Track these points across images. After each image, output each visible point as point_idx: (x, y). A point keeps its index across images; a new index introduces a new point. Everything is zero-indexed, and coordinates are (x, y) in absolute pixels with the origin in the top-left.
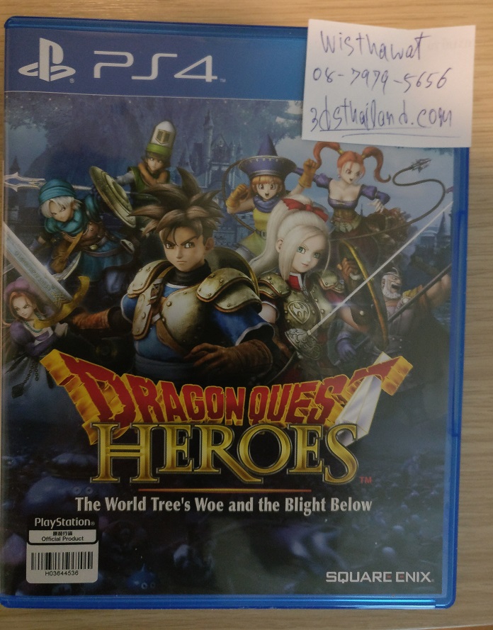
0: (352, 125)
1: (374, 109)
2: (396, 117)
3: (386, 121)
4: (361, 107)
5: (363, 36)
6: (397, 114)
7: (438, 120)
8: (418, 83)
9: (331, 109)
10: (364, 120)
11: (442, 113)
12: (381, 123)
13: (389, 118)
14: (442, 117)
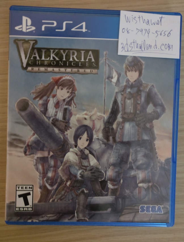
0: (136, 49)
5: (141, 16)
6: (153, 45)
8: (161, 34)
10: (141, 47)
12: (147, 48)
14: (169, 47)
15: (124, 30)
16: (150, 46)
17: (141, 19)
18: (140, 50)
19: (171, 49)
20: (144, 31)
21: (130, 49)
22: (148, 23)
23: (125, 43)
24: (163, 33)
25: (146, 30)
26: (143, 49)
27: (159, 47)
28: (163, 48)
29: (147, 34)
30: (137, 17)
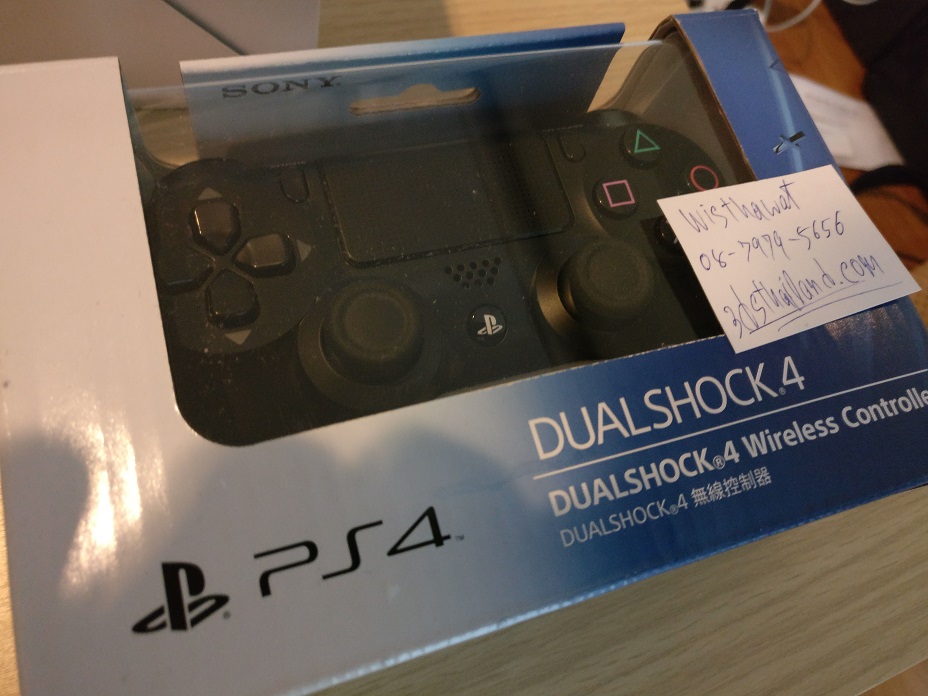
0: (779, 311)
1: (790, 282)
2: (818, 279)
3: (812, 290)
4: (774, 285)
7: (866, 270)
8: (816, 235)
9: (746, 301)
10: (788, 300)
11: (864, 261)
12: (809, 296)
13: (812, 287)
14: (868, 265)
15: (705, 262)
16: (812, 284)
17: (732, 207)
18: (791, 308)
19: (877, 268)
20: (764, 244)
21: (759, 318)
22: (758, 213)
23: (734, 306)
24: (819, 230)
25: (767, 237)
26: (798, 303)
27: (836, 275)
28: (850, 272)
29: (778, 250)
30: (718, 205)
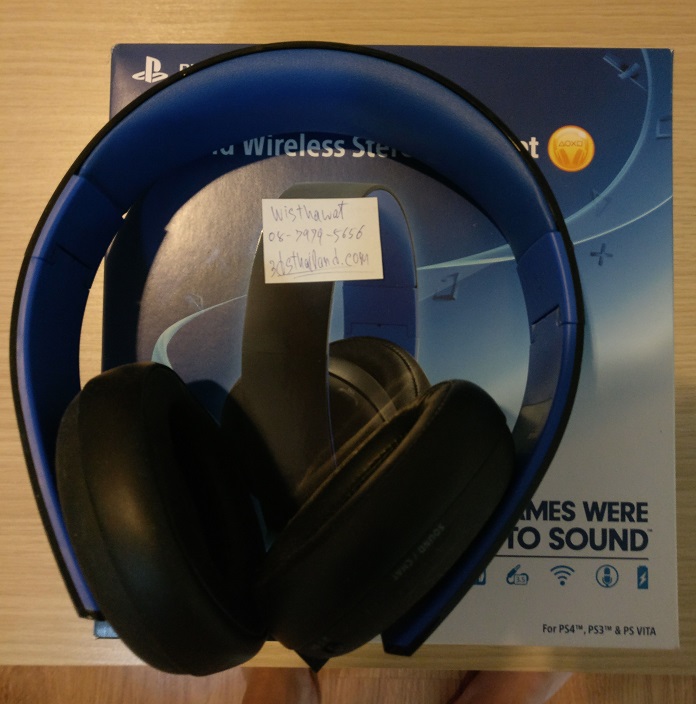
0: (300, 269)
1: (314, 256)
2: (331, 261)
3: (324, 264)
4: (305, 257)
5: (302, 206)
6: (331, 259)
7: (360, 260)
8: (344, 236)
9: (284, 260)
10: (308, 265)
11: (361, 256)
12: (320, 266)
14: (362, 258)
15: (272, 236)
16: (326, 261)
17: (303, 211)
18: (308, 269)
19: (366, 261)
20: (311, 234)
21: (287, 270)
22: (316, 218)
23: (277, 261)
24: (347, 233)
25: (314, 231)
26: (313, 268)
27: (342, 259)
28: (350, 261)
29: (317, 238)
30: (295, 208)
